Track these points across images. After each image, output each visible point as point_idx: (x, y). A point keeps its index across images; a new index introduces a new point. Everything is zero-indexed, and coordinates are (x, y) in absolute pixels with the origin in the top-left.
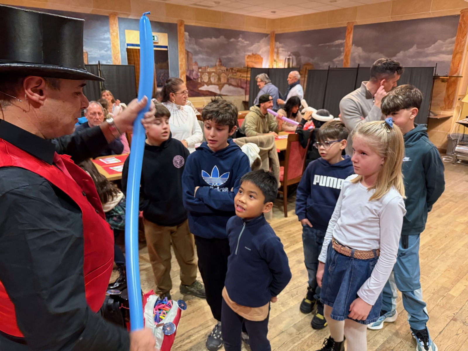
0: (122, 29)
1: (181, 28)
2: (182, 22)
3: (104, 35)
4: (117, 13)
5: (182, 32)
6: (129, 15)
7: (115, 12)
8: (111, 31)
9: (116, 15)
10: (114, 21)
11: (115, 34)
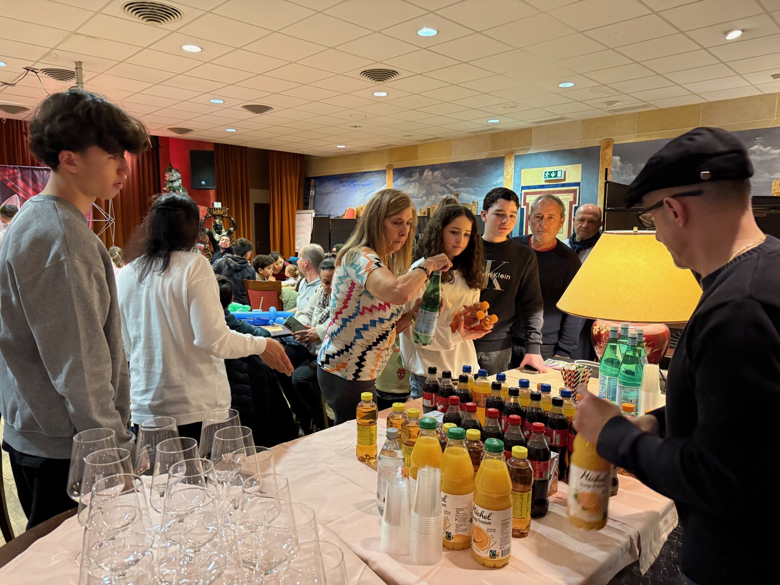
0: (518, 169)
1: (606, 151)
2: (608, 143)
3: (497, 180)
4: (514, 151)
5: (607, 158)
6: (529, 149)
7: (512, 151)
8: (505, 174)
9: (513, 153)
10: (510, 161)
11: (509, 177)
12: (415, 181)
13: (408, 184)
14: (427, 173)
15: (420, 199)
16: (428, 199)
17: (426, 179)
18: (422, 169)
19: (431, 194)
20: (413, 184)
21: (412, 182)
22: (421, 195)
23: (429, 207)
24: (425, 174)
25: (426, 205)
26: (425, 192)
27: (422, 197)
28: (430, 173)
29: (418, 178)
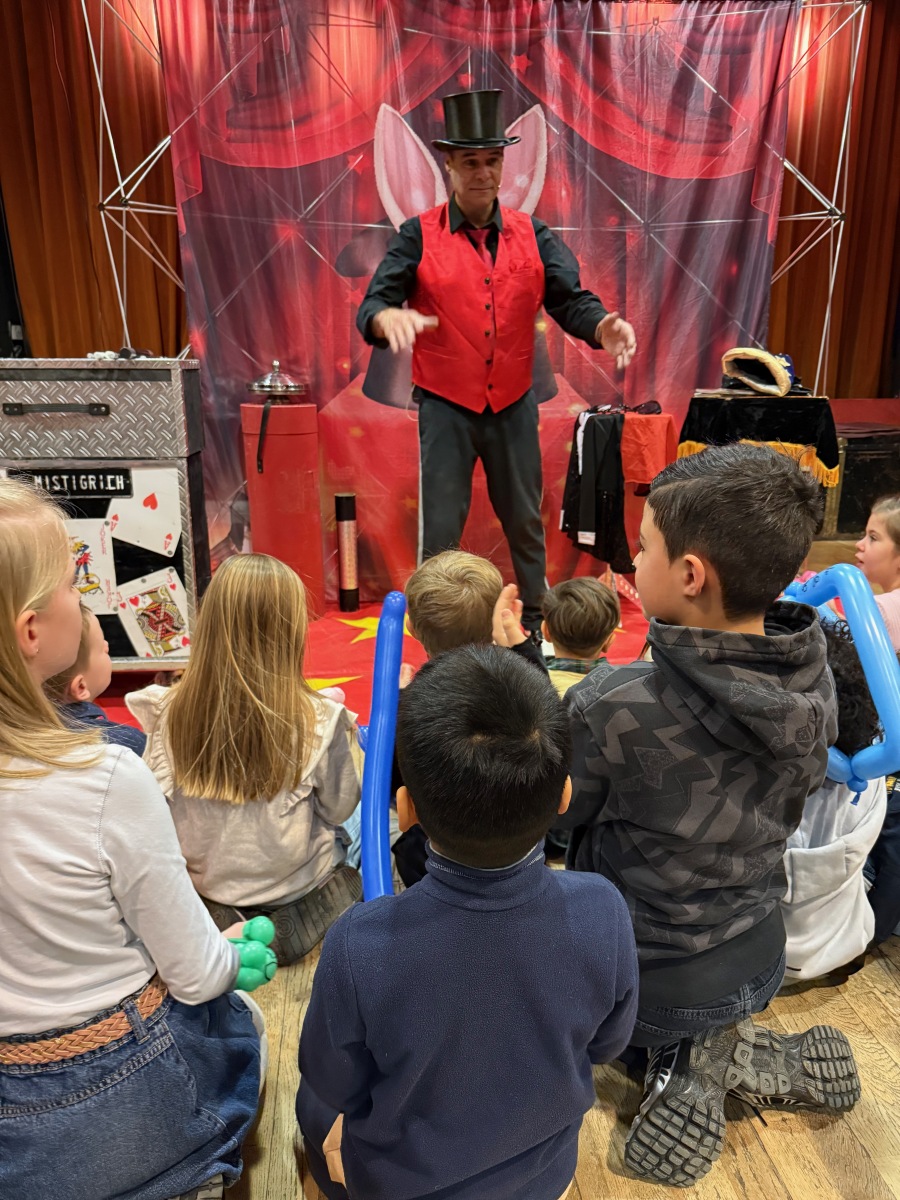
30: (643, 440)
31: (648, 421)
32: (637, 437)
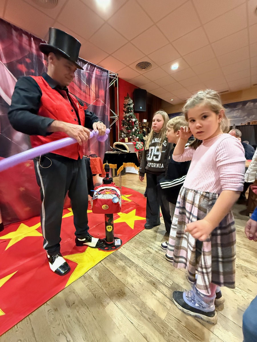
12: (239, 109)
13: (233, 111)
14: (250, 105)
15: (242, 118)
16: (248, 117)
17: (248, 107)
18: (244, 103)
19: (252, 115)
20: (236, 111)
21: (236, 110)
22: (242, 116)
23: (250, 122)
24: (247, 105)
25: (246, 120)
26: (246, 114)
27: (244, 117)
28: (252, 104)
29: (241, 107)
30: (95, 164)
31: (95, 159)
32: (93, 163)
